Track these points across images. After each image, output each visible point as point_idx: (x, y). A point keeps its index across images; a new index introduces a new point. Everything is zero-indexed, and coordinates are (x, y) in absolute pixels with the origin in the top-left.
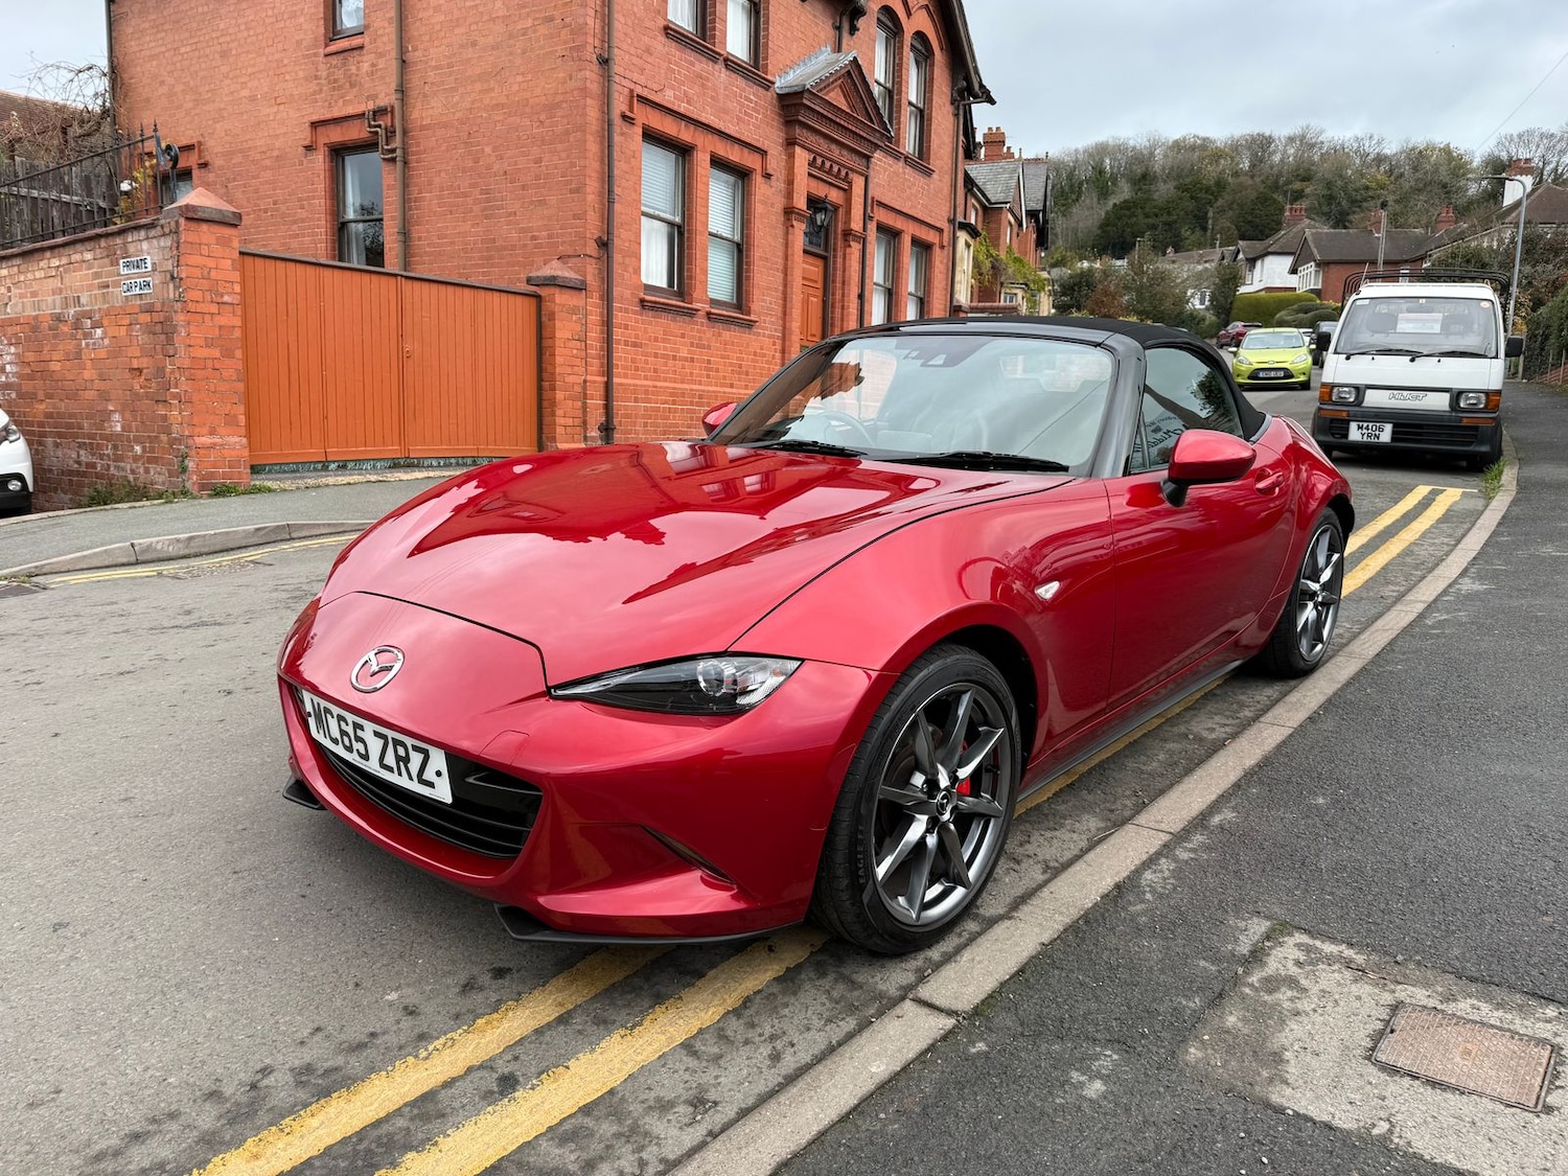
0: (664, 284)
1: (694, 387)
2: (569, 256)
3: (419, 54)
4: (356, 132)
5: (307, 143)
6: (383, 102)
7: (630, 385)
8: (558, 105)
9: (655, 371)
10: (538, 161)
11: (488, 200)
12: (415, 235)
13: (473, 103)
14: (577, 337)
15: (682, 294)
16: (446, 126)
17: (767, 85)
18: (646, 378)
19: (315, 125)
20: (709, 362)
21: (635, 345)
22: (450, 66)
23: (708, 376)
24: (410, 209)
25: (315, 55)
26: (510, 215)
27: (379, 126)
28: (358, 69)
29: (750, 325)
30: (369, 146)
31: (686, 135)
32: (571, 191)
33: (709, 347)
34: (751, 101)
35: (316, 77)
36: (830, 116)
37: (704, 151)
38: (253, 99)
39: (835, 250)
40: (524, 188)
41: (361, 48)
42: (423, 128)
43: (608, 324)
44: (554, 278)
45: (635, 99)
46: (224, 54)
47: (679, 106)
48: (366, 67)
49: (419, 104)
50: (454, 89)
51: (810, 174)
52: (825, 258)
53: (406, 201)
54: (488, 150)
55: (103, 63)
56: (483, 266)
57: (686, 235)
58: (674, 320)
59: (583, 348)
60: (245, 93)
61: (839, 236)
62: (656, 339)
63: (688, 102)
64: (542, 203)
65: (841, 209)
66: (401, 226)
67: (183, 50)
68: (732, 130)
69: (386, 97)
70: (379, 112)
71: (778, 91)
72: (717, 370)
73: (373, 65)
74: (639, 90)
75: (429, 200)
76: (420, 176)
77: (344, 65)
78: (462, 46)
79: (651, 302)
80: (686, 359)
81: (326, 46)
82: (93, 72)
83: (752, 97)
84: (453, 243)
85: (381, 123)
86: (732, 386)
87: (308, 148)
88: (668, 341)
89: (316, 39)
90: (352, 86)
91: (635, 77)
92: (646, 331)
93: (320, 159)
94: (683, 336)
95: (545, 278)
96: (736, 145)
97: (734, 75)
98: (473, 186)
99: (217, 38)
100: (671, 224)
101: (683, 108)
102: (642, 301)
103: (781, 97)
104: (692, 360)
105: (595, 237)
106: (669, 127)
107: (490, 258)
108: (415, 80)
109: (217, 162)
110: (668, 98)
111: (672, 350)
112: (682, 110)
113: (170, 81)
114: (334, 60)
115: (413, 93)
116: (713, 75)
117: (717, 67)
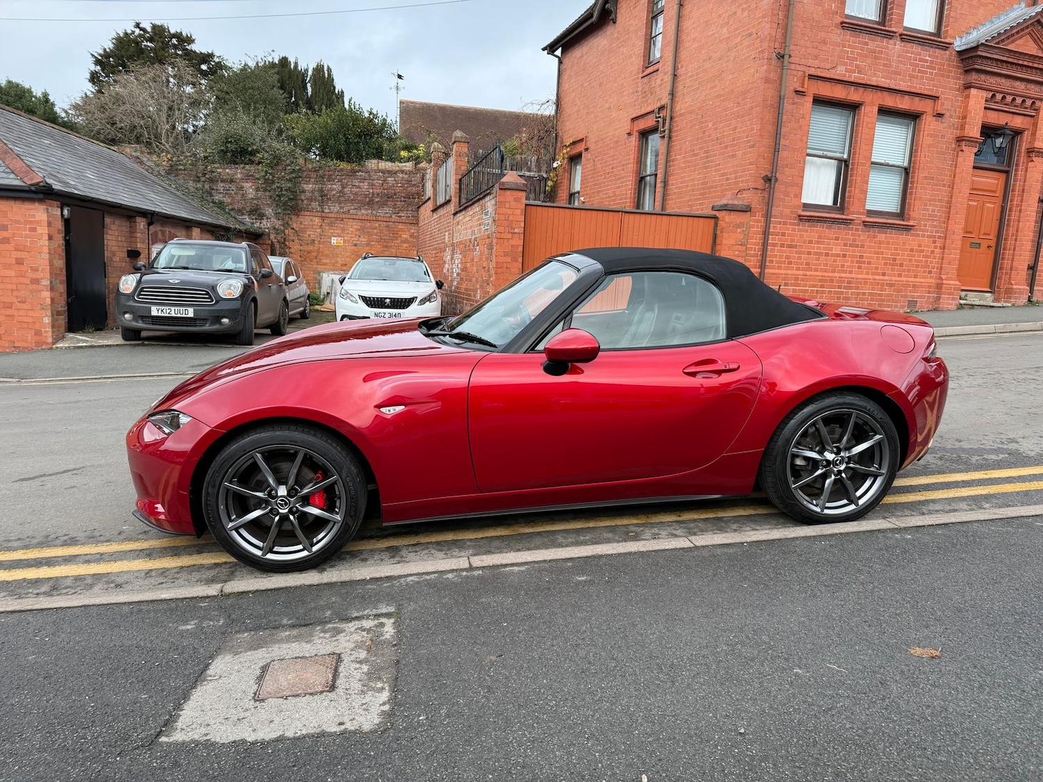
0: (830, 202)
1: (843, 275)
2: (744, 190)
3: (683, 69)
4: (649, 122)
5: (628, 131)
6: (663, 102)
7: (782, 274)
8: (748, 91)
9: (808, 264)
10: (735, 129)
11: (707, 157)
12: (670, 182)
13: (706, 96)
14: (740, 243)
15: (842, 209)
16: (691, 112)
17: (946, 46)
18: (798, 269)
19: (633, 120)
20: (861, 257)
21: (790, 246)
22: (697, 74)
23: (859, 268)
24: (670, 166)
25: (637, 78)
26: (717, 165)
27: (660, 117)
28: (655, 83)
29: (908, 228)
30: (654, 130)
31: (854, 95)
32: (750, 147)
33: (863, 246)
34: (926, 61)
35: (637, 92)
36: (1010, 60)
37: (872, 104)
38: (609, 108)
39: (1017, 165)
40: (726, 147)
41: (658, 70)
42: (681, 115)
43: (766, 233)
44: (726, 205)
45: (807, 78)
46: (600, 85)
47: (850, 76)
48: (658, 81)
49: (680, 100)
50: (698, 89)
51: (985, 108)
52: (1007, 172)
53: (667, 161)
54: (710, 125)
55: (554, 98)
56: (699, 199)
57: (850, 167)
58: (829, 228)
59: (744, 250)
60: (607, 106)
61: (1023, 154)
62: (811, 242)
63: (860, 72)
64: (734, 156)
65: (1026, 132)
66: (663, 177)
67: (585, 85)
68: (903, 86)
69: (665, 100)
70: (662, 108)
71: (958, 49)
72: (869, 263)
73: (662, 80)
74: (812, 71)
75: (679, 159)
76: (676, 145)
77: (649, 82)
78: (704, 61)
79: (806, 216)
80: (838, 255)
81: (643, 72)
82: (550, 102)
83: (927, 58)
84: (687, 186)
85: (661, 115)
86: (884, 274)
87: (629, 134)
88: (822, 243)
89: (639, 69)
90: (652, 94)
91: (810, 62)
92: (801, 236)
93: (634, 140)
94: (837, 239)
95: (722, 206)
96: (907, 97)
97: (909, 45)
98: (701, 148)
99: (599, 76)
100: (840, 160)
101: (854, 77)
102: (799, 216)
103: (960, 53)
104: (844, 256)
105: (762, 176)
106: (839, 93)
107: (705, 194)
108: (680, 86)
109: (592, 146)
110: (840, 72)
111: (825, 249)
112: (852, 79)
113: (578, 103)
114: (646, 80)
115: (678, 95)
116: (887, 48)
117: (891, 42)
